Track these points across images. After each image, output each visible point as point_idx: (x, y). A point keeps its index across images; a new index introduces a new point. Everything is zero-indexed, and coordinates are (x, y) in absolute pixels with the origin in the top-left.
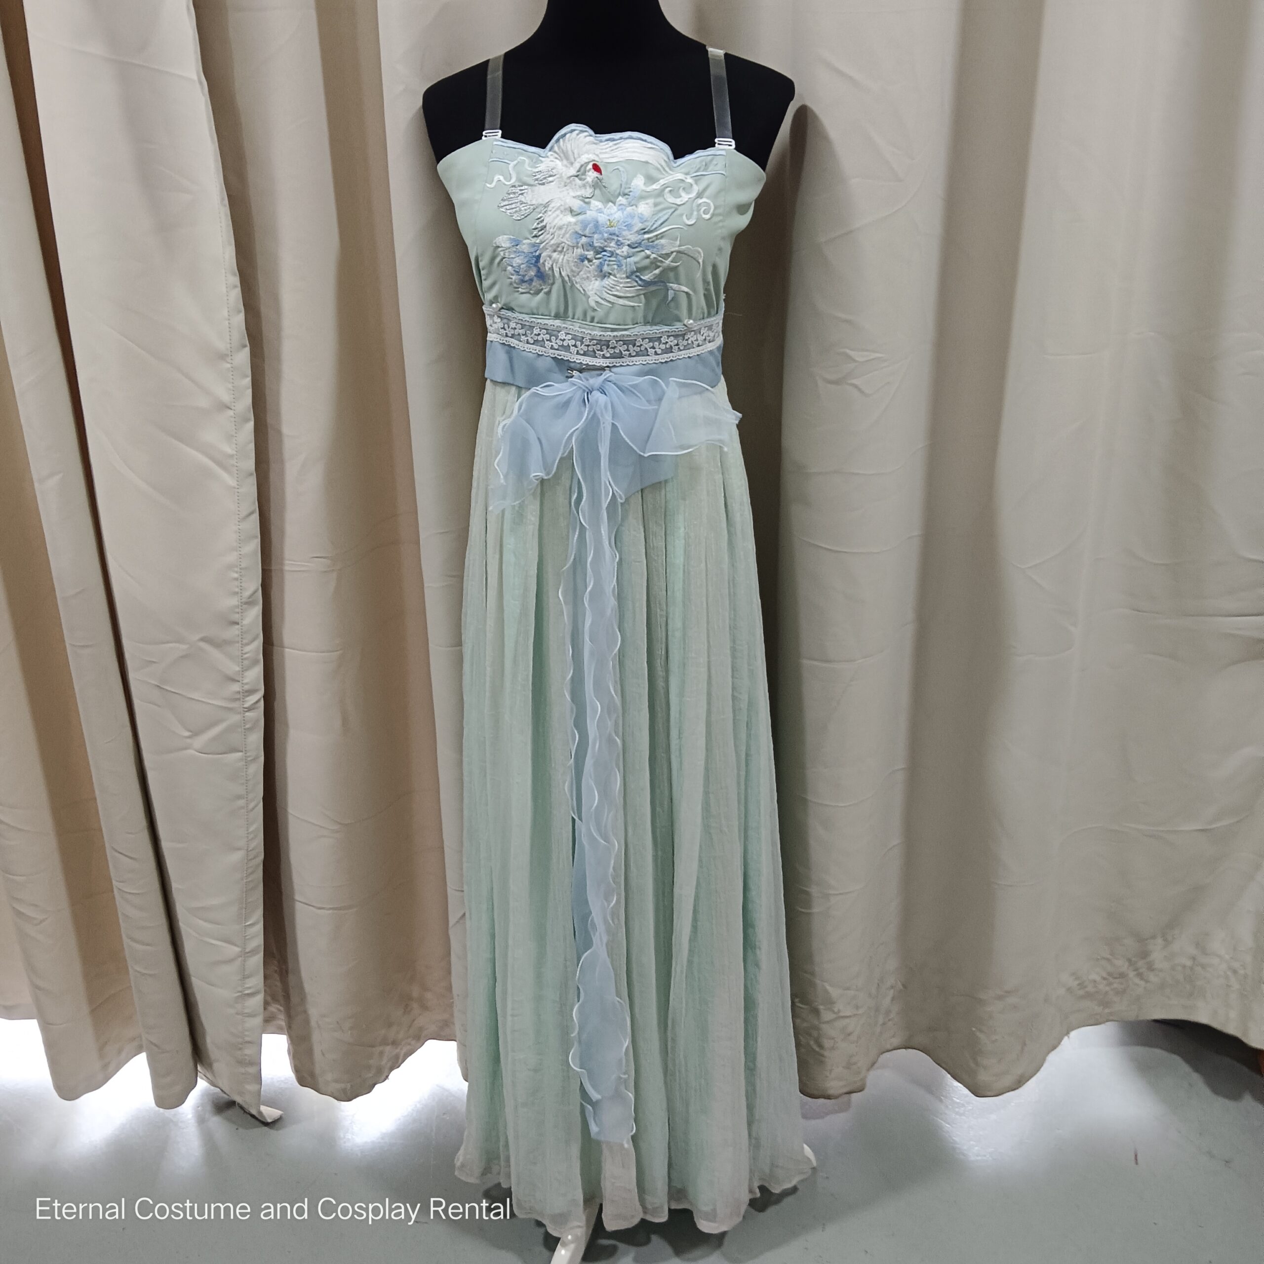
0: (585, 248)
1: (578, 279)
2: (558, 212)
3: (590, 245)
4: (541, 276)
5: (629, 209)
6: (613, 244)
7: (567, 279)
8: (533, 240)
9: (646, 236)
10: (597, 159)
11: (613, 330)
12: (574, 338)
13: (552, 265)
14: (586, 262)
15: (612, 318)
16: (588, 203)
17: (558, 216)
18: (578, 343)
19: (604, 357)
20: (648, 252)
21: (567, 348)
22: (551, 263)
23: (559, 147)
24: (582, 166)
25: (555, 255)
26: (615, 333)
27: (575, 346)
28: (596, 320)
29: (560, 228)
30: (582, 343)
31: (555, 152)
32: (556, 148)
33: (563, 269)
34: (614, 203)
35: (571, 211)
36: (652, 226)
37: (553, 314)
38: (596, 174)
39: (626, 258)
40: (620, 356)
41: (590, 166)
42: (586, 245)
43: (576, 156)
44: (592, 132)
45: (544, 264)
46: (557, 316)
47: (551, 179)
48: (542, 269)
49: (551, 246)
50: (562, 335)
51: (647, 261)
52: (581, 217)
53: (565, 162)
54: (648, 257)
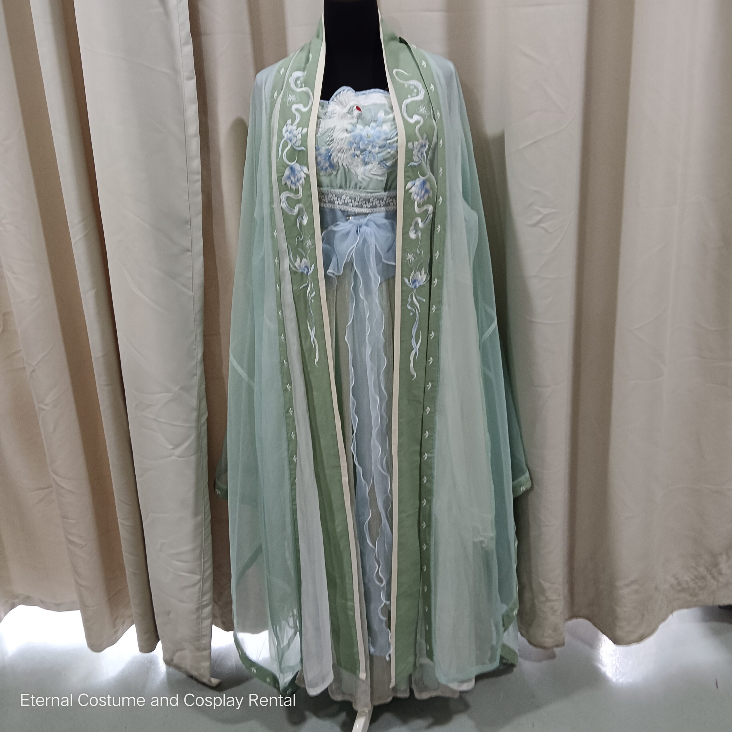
0: (355, 150)
1: (352, 166)
2: (340, 131)
3: (358, 148)
4: (332, 166)
5: (378, 129)
6: (370, 147)
7: (346, 167)
8: (327, 147)
9: (388, 142)
10: (358, 104)
11: (372, 193)
12: (350, 198)
13: (338, 160)
14: (356, 157)
15: (371, 186)
16: (356, 127)
17: (340, 134)
18: (353, 201)
19: (367, 207)
20: (389, 150)
21: (347, 204)
22: (337, 159)
23: (337, 99)
24: (350, 108)
25: (339, 154)
26: (373, 194)
27: (351, 202)
28: (362, 188)
29: (342, 140)
30: (355, 201)
31: (335, 102)
32: (335, 100)
33: (344, 161)
34: (369, 126)
35: (347, 131)
36: (391, 136)
37: (338, 186)
38: (358, 111)
39: (377, 154)
40: (376, 207)
41: (355, 107)
42: (356, 147)
43: (347, 102)
44: (354, 91)
45: (333, 159)
46: (341, 187)
47: (334, 115)
48: (332, 163)
49: (337, 150)
50: (344, 197)
51: (389, 155)
52: (352, 134)
53: (341, 106)
54: (389, 153)
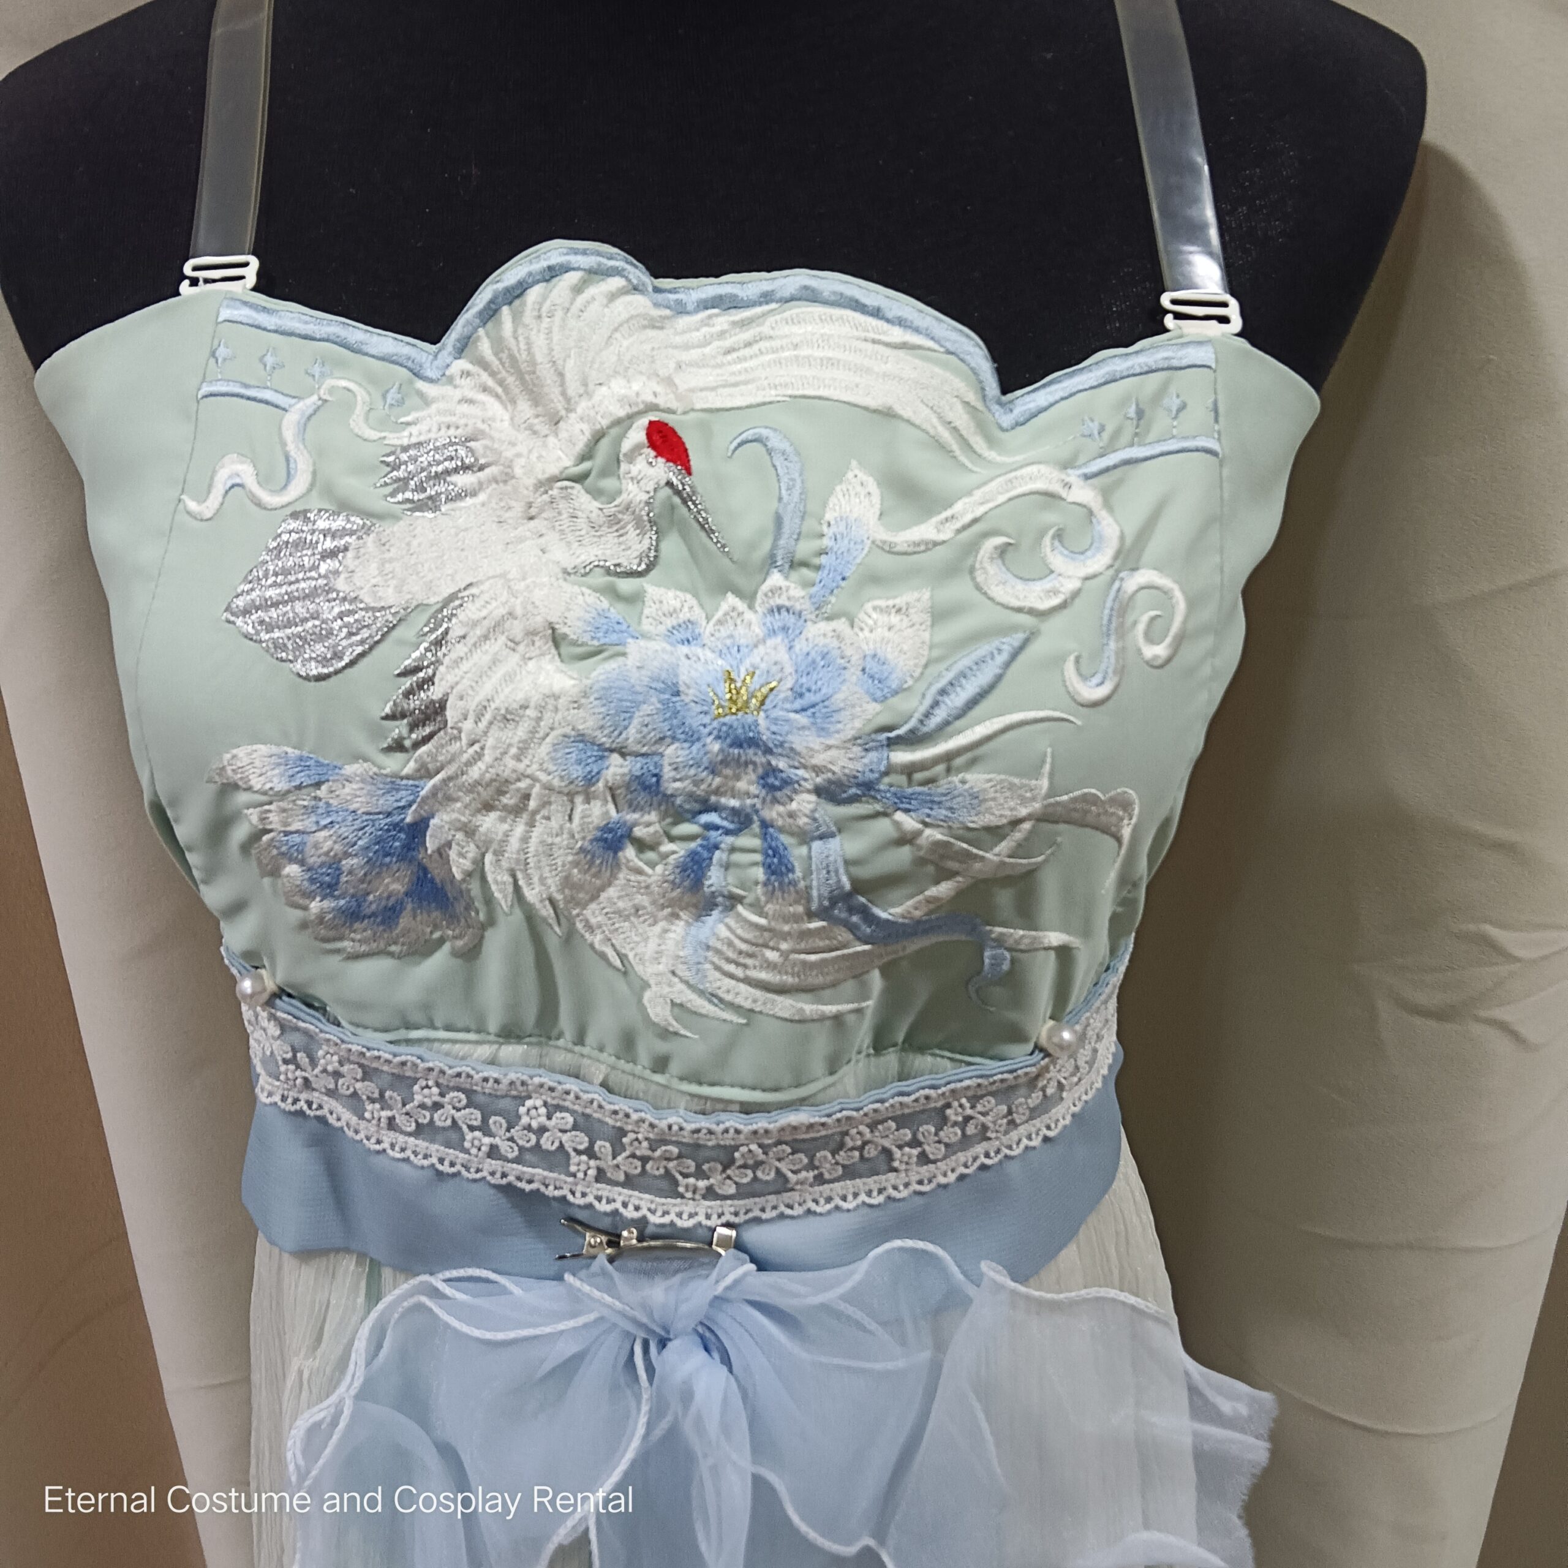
0: (621, 801)
1: (593, 913)
2: (497, 645)
3: (646, 788)
5: (818, 633)
6: (747, 783)
7: (547, 912)
8: (393, 763)
9: (902, 756)
10: (665, 399)
11: (747, 1109)
12: (584, 1124)
13: (479, 863)
14: (629, 852)
15: (744, 1063)
16: (634, 599)
17: (495, 662)
18: (603, 1147)
19: (710, 1193)
20: (908, 822)
21: (558, 1159)
22: (472, 851)
23: (499, 345)
24: (598, 437)
25: (489, 822)
26: (761, 1122)
27: (590, 1153)
28: (675, 1067)
29: (507, 718)
30: (617, 1149)
31: (484, 365)
32: (485, 347)
33: (529, 878)
34: (749, 598)
35: (557, 640)
36: (927, 715)
37: (493, 1026)
38: (661, 470)
39: (805, 838)
40: (782, 1185)
41: (637, 435)
42: (627, 786)
43: (573, 387)
44: (638, 273)
45: (442, 852)
46: (510, 1033)
47: (463, 480)
48: (436, 872)
49: (472, 788)
50: (533, 1112)
51: (905, 854)
52: (602, 671)
53: (525, 408)
54: (905, 839)
